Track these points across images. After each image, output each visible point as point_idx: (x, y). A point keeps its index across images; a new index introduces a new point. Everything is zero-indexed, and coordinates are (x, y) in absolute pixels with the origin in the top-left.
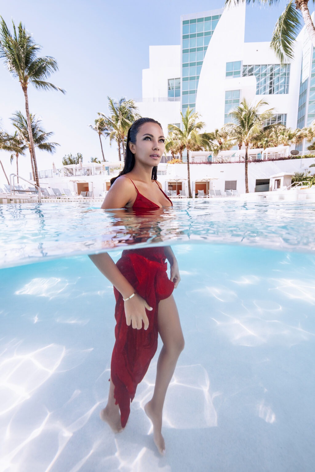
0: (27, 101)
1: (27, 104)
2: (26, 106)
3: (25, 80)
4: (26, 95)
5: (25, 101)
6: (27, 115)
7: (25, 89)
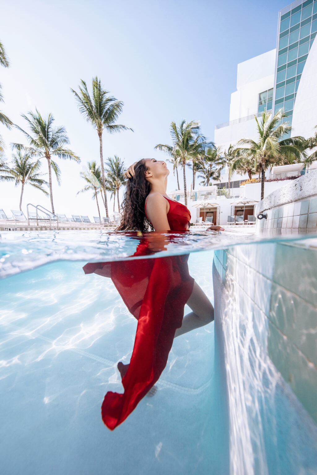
0: (101, 144)
1: (101, 147)
2: (100, 149)
3: (100, 127)
4: (101, 140)
5: (100, 145)
6: (101, 156)
7: (100, 134)
